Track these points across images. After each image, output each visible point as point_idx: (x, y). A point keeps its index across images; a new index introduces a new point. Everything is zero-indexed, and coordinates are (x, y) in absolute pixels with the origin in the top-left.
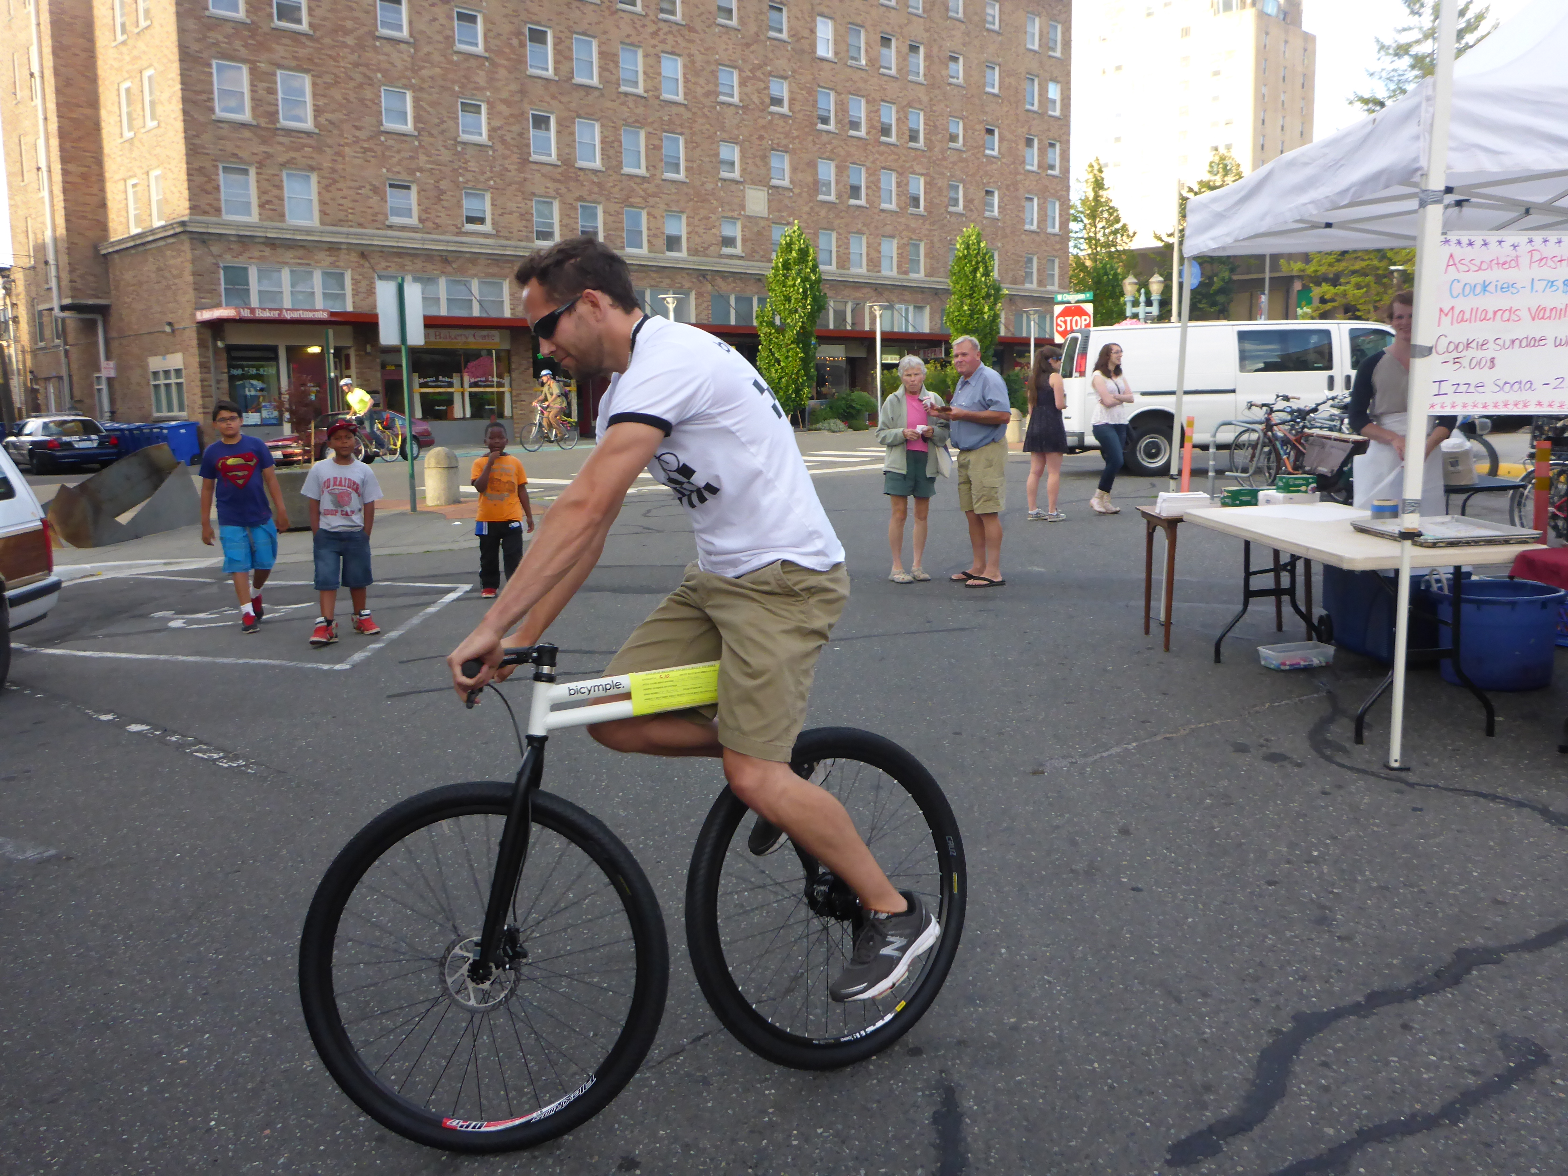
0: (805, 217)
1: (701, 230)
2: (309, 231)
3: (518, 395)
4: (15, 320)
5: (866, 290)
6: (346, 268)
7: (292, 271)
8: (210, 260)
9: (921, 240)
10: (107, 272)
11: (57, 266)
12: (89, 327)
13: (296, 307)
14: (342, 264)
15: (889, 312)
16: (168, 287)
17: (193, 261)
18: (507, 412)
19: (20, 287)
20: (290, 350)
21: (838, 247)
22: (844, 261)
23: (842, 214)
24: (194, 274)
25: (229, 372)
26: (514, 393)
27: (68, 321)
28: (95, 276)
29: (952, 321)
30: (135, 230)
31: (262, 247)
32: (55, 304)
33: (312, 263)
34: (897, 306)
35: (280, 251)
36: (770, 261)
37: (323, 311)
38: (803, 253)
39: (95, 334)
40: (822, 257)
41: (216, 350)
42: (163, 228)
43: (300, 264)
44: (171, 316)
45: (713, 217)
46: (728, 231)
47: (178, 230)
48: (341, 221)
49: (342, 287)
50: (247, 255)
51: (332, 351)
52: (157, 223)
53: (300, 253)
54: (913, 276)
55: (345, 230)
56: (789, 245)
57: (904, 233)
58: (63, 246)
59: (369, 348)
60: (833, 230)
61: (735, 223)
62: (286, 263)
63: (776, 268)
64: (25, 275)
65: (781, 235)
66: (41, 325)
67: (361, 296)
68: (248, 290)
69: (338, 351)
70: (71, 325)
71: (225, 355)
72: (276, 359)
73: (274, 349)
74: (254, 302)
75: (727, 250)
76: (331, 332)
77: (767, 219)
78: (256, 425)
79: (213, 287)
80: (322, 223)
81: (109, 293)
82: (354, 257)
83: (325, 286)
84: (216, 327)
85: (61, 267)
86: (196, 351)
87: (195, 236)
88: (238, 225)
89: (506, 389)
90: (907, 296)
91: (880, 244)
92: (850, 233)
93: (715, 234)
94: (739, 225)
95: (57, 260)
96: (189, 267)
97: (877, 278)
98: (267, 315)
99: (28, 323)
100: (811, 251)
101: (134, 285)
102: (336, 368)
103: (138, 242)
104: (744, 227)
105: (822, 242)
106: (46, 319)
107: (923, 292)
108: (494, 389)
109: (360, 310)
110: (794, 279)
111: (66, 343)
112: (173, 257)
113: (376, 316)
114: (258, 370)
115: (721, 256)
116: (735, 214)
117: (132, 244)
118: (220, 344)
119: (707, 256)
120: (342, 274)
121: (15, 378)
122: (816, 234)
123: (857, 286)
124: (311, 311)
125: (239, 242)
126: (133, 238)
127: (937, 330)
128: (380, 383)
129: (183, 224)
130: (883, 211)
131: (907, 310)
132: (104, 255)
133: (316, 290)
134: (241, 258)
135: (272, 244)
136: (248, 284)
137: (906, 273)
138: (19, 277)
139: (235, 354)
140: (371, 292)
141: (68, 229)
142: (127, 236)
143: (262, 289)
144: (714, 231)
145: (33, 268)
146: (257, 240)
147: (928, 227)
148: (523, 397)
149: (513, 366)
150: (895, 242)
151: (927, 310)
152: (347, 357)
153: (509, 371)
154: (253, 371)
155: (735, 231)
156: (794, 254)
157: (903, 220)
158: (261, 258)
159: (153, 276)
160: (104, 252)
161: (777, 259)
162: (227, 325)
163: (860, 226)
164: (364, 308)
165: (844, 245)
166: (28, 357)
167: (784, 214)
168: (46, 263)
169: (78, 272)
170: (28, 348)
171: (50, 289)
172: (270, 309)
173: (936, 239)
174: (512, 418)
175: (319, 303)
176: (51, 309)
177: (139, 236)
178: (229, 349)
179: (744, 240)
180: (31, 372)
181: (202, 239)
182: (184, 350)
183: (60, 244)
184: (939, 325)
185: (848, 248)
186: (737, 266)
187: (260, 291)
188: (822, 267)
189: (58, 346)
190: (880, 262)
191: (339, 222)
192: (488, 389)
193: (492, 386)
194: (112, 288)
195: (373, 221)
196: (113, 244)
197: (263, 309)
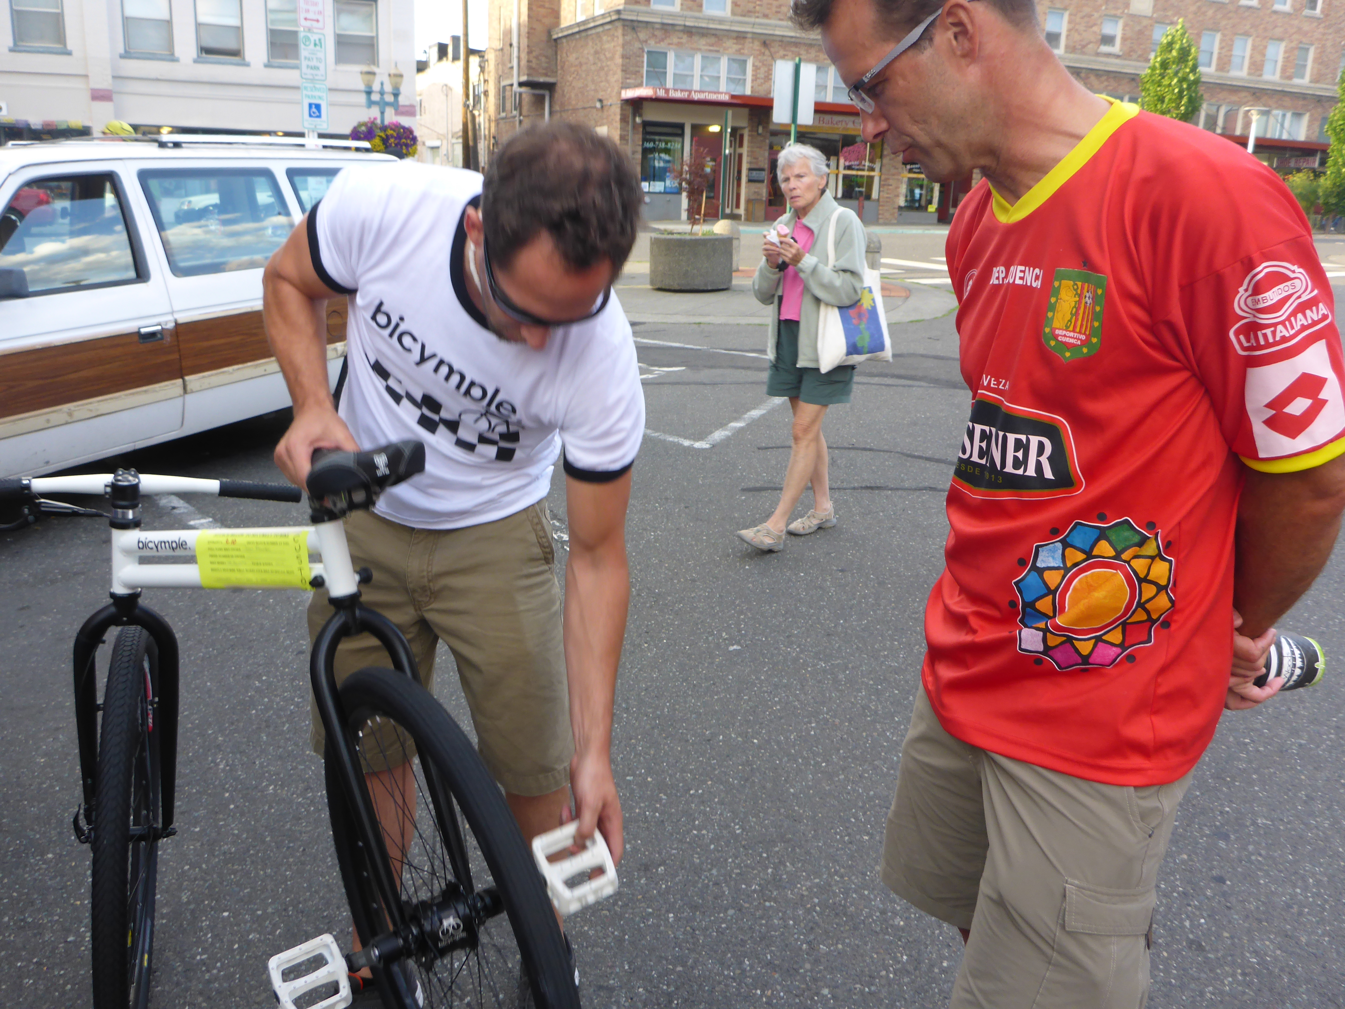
0: (1190, 16)
1: (1081, 28)
2: (721, 21)
3: (886, 180)
4: (486, 93)
5: (1243, 94)
6: (749, 56)
7: (703, 57)
8: (637, 45)
9: (1312, 44)
10: (556, 54)
11: (519, 48)
12: (539, 101)
13: (704, 89)
14: (746, 51)
15: (1264, 118)
16: (602, 68)
17: (623, 46)
18: (875, 195)
19: (491, 66)
20: (695, 127)
21: (1221, 48)
22: (1224, 64)
23: (1230, 15)
24: (624, 57)
25: (643, 144)
26: (883, 177)
27: (524, 96)
28: (546, 57)
29: (1334, 129)
30: (581, 18)
31: (681, 35)
32: (515, 82)
33: (721, 50)
34: (1275, 112)
35: (695, 38)
36: (1148, 60)
37: (725, 93)
38: (1184, 54)
39: (543, 109)
40: (1202, 58)
41: (635, 126)
42: (603, 16)
43: (710, 51)
44: (601, 93)
45: (1096, 15)
46: (1108, 29)
47: (614, 17)
48: (749, 12)
49: (744, 72)
50: (668, 41)
51: (729, 130)
52: (599, 11)
53: (713, 40)
54: (1296, 81)
55: (752, 20)
56: (1170, 44)
57: (1295, 37)
58: (524, 30)
59: (760, 130)
60: (1218, 31)
61: (1117, 22)
62: (699, 50)
63: (1153, 68)
64: (496, 56)
65: (1162, 35)
66: (504, 98)
67: (759, 81)
68: (666, 73)
69: (734, 130)
70: (526, 99)
71: (641, 129)
72: (682, 135)
73: (681, 127)
74: (670, 83)
75: (1105, 49)
76: (730, 113)
77: (1151, 18)
78: (660, 193)
79: (637, 69)
80: (733, 13)
81: (556, 72)
82: (757, 45)
83: (729, 71)
84: (636, 104)
85: (521, 49)
86: (618, 125)
87: (627, 23)
88: (663, 14)
89: (876, 174)
90: (1287, 101)
91: (1265, 47)
92: (1236, 34)
93: (1095, 33)
94: (1121, 23)
95: (519, 43)
96: (619, 51)
97: (1257, 82)
98: (678, 95)
99: (495, 97)
100: (1193, 50)
101: (576, 66)
102: (731, 146)
103: (582, 28)
104: (1126, 25)
105: (1204, 42)
106: (508, 94)
107: (1304, 99)
108: (865, 173)
109: (756, 95)
110: (1171, 79)
111: (521, 114)
112: (608, 42)
113: (772, 100)
114: (666, 144)
115: (1098, 54)
116: (1119, 12)
117: (576, 30)
118: (638, 120)
119: (1083, 53)
120: (745, 62)
121: (482, 141)
122: (1199, 35)
123: (1234, 89)
124: (715, 93)
125: (662, 29)
126: (578, 24)
127: (1314, 138)
128: (767, 161)
129: (618, 12)
130: (1276, 12)
131: (1284, 116)
132: (556, 40)
133: (721, 75)
134: (663, 45)
135: (689, 31)
136: (665, 68)
137: (1290, 78)
138: (491, 57)
139: (649, 129)
140: (768, 77)
141: (529, 16)
142: (573, 23)
143: (677, 72)
144: (1095, 29)
145: (502, 50)
146: (677, 28)
147: (1321, 30)
148: (891, 182)
149: (885, 153)
150: (1282, 46)
151: (1306, 119)
152: (742, 137)
153: (881, 157)
154: (663, 145)
155: (1116, 29)
156: (1174, 53)
157: (1296, 22)
158: (680, 44)
159: (591, 58)
160: (555, 37)
161: (1155, 59)
162: (645, 104)
163: (1248, 27)
164: (761, 92)
165: (1227, 46)
166: (493, 125)
167: (1170, 13)
168: (511, 45)
169: (534, 54)
170: (493, 118)
171: (512, 68)
172: (682, 91)
173: (1329, 44)
174: (878, 200)
175: (723, 87)
176: (512, 85)
177: (584, 23)
178: (645, 124)
179: (1124, 39)
180: (494, 138)
181: (632, 26)
182: (610, 124)
183: (522, 29)
184: (1317, 134)
185: (1230, 50)
186: (1114, 65)
187: (675, 75)
188: (1201, 69)
189: (514, 117)
190: (1262, 66)
191: (748, 13)
192: (860, 173)
193: (863, 170)
194: (559, 67)
195: (777, 12)
196: (562, 30)
197: (676, 90)
